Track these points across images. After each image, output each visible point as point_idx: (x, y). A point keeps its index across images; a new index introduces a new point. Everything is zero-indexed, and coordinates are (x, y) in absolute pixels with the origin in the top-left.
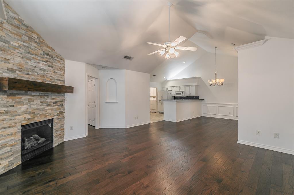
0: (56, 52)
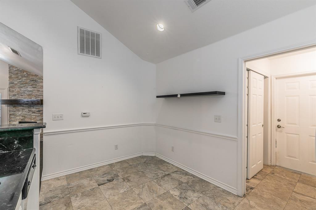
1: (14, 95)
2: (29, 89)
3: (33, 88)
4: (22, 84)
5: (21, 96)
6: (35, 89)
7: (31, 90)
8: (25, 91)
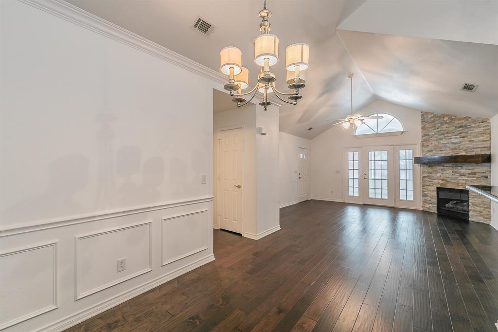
0: (472, 118)
1: (430, 151)
2: (454, 140)
3: (461, 137)
4: (442, 134)
5: (441, 151)
6: (464, 139)
7: (457, 141)
8: (446, 143)
